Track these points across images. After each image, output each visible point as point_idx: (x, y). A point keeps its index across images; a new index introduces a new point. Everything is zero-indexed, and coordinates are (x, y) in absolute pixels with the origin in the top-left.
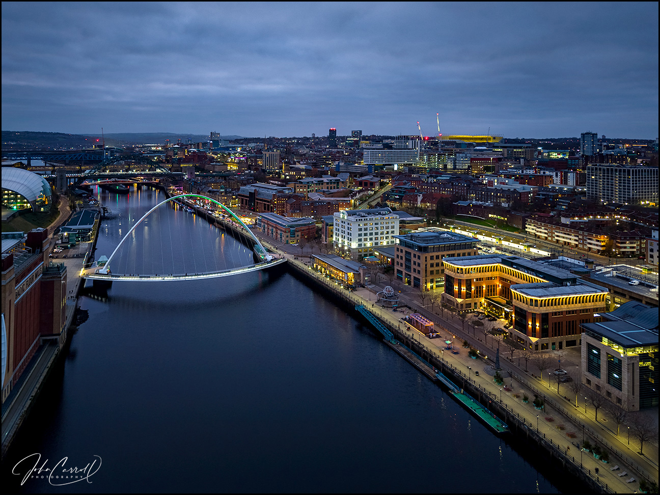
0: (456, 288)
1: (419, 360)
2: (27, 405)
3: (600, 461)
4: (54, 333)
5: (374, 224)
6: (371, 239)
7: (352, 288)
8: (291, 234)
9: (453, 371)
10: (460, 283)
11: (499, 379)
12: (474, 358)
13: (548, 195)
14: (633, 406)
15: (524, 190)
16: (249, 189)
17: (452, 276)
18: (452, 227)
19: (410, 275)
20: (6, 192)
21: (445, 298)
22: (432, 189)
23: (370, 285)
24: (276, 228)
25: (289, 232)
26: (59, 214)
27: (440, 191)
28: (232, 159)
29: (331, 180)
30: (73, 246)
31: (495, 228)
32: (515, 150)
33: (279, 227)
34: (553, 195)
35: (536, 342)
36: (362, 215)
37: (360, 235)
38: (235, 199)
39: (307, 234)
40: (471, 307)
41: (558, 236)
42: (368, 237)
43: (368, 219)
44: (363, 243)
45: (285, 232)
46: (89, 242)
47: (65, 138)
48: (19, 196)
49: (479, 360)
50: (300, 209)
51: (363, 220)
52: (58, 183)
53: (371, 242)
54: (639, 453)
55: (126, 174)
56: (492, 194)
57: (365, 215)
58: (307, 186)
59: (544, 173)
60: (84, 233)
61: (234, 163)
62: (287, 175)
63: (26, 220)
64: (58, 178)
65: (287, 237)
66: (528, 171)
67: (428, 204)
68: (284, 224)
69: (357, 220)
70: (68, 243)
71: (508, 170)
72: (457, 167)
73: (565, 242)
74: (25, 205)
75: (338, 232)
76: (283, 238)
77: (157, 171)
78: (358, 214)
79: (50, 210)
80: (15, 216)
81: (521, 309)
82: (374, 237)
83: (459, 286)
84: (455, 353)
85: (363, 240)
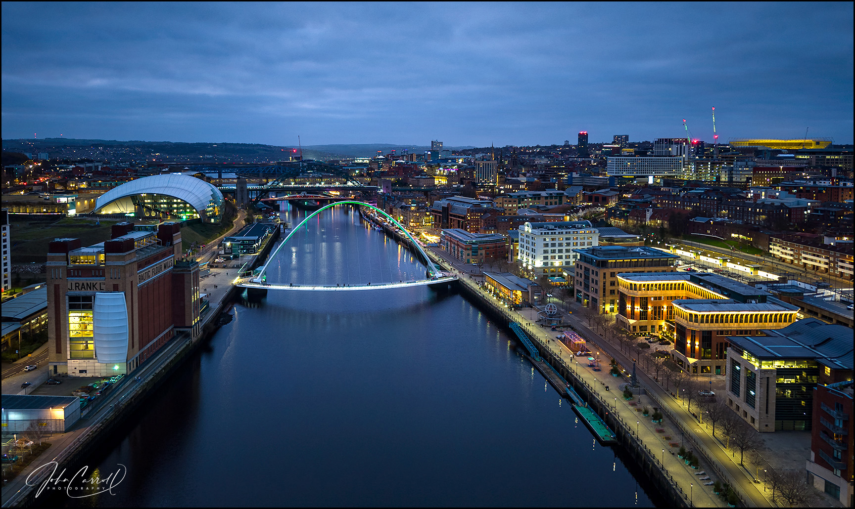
0: (629, 307)
1: (557, 375)
2: (149, 379)
3: (689, 467)
4: (187, 325)
5: (564, 239)
6: (560, 257)
7: (516, 308)
8: (473, 252)
9: (582, 385)
10: (633, 301)
11: (628, 394)
12: (615, 375)
13: (829, 211)
14: (767, 426)
15: (798, 204)
16: (444, 203)
17: (626, 293)
18: (674, 246)
19: (588, 296)
20: (175, 201)
21: (619, 320)
22: (674, 205)
23: (540, 305)
24: (458, 245)
25: (471, 249)
26: (232, 228)
27: (684, 206)
28: (440, 171)
29: (551, 194)
30: (236, 257)
31: (733, 249)
32: (828, 157)
33: (460, 244)
34: (835, 212)
35: (694, 363)
36: (550, 228)
37: (546, 252)
38: (429, 216)
39: (493, 253)
40: (646, 331)
41: (805, 258)
42: (557, 255)
43: (557, 233)
44: (549, 261)
45: (466, 249)
46: (254, 255)
47: (266, 150)
48: (188, 205)
49: (620, 378)
50: (495, 226)
51: (550, 233)
52: (239, 196)
53: (561, 261)
54: (739, 464)
55: (312, 187)
56: (750, 209)
57: (553, 227)
58: (517, 201)
59: (845, 184)
60: (249, 244)
61: (443, 176)
62: (502, 189)
63: (194, 230)
64: (238, 190)
65: (468, 255)
66: (823, 182)
67: (659, 221)
68: (464, 240)
69: (542, 233)
70: (231, 254)
71: (795, 181)
72: (734, 180)
73: (814, 266)
74: (195, 215)
75: (523, 249)
76: (464, 257)
77: (348, 184)
78: (545, 226)
79: (221, 222)
80: (182, 225)
81: (682, 326)
82: (564, 254)
83: (632, 305)
84: (595, 370)
85: (549, 258)
